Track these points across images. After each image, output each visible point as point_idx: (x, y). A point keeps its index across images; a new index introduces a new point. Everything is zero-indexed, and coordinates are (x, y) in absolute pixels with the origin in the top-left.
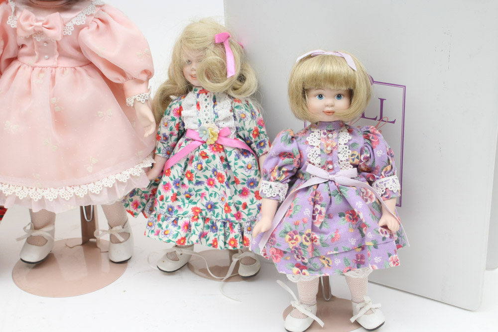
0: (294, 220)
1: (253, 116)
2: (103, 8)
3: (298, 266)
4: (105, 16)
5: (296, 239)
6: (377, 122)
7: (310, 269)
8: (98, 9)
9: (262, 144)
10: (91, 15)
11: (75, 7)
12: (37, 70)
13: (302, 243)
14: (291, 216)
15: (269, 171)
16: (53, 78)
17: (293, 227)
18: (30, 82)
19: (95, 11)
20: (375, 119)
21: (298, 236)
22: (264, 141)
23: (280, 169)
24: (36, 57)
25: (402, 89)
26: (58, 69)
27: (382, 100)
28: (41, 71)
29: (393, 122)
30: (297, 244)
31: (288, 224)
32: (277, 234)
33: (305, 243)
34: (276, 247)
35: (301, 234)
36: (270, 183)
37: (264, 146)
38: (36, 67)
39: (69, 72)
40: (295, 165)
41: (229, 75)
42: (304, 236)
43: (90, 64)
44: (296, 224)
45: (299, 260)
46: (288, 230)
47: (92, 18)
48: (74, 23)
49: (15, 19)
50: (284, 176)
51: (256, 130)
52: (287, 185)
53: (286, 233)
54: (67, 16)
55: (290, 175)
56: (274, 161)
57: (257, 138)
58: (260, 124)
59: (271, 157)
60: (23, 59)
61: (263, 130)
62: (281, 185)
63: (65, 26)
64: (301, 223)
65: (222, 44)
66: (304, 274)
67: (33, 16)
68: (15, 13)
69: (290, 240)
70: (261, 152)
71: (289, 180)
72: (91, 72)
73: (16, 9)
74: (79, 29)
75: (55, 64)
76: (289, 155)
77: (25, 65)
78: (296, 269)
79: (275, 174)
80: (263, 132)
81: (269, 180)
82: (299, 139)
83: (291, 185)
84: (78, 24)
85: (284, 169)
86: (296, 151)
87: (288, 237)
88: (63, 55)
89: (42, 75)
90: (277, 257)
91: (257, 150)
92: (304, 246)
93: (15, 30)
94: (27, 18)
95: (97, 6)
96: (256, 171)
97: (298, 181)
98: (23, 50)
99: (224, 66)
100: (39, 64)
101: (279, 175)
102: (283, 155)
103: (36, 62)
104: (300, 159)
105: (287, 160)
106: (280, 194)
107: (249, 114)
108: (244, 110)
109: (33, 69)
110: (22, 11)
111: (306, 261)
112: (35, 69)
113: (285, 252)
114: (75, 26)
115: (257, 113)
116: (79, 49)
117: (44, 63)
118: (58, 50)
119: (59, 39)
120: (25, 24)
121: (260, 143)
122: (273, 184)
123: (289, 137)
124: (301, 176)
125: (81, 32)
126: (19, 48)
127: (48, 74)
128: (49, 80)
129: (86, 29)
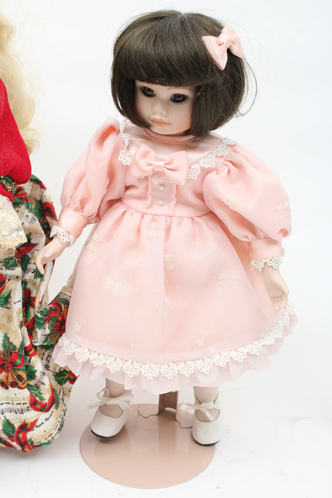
2: (234, 148)
4: (238, 158)
8: (230, 149)
10: (222, 156)
11: (202, 145)
12: (147, 218)
16: (168, 229)
18: (139, 231)
19: (227, 151)
24: (149, 202)
26: (174, 218)
28: (153, 220)
38: (147, 214)
39: (186, 222)
43: (211, 214)
47: (222, 160)
48: (202, 165)
49: (128, 154)
54: (193, 156)
60: (129, 202)
63: (190, 167)
67: (153, 153)
68: (128, 149)
72: (212, 224)
73: (131, 142)
74: (206, 172)
75: (170, 212)
77: (132, 211)
84: (207, 166)
88: (181, 201)
89: (154, 225)
93: (127, 168)
94: (145, 155)
95: (229, 146)
98: (130, 192)
100: (150, 211)
103: (148, 208)
109: (143, 217)
110: (138, 147)
112: (145, 216)
114: (202, 169)
116: (201, 196)
117: (156, 210)
118: (176, 196)
120: (142, 163)
125: (208, 177)
126: (127, 188)
127: (162, 223)
128: (163, 232)
129: (214, 173)
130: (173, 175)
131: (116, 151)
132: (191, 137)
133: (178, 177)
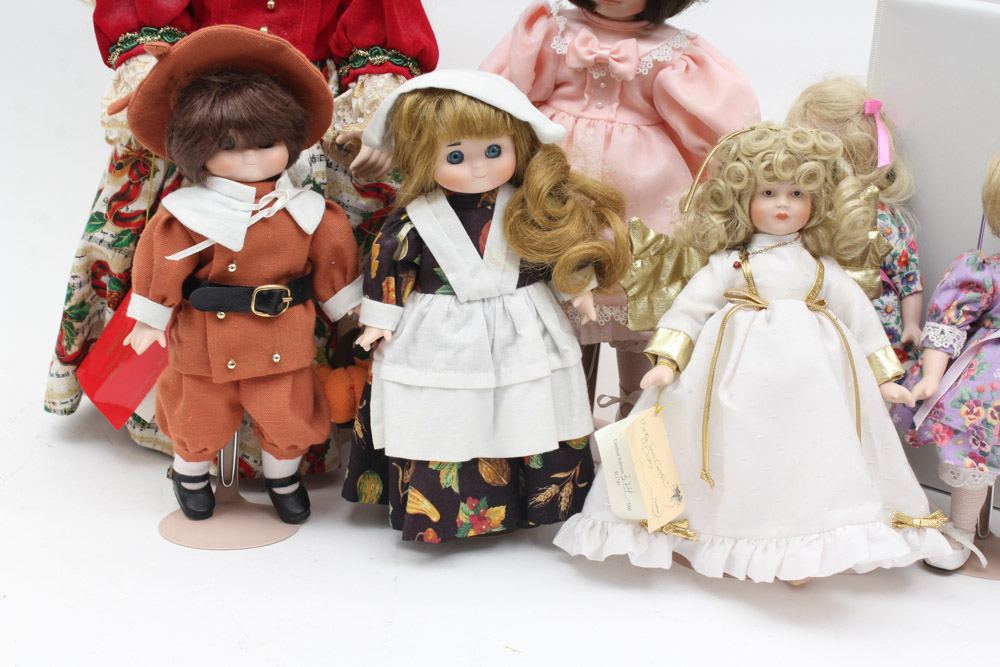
0: (977, 383)
1: (902, 235)
2: (694, 41)
3: (972, 456)
4: (699, 52)
5: (977, 414)
7: (991, 464)
8: (689, 42)
9: (911, 278)
10: (679, 49)
11: (656, 34)
12: (582, 123)
13: (985, 420)
14: (972, 378)
15: (942, 307)
16: (609, 137)
17: (975, 395)
19: (685, 44)
21: (981, 409)
22: (914, 274)
23: (959, 307)
24: (585, 103)
26: (616, 124)
28: (589, 125)
30: (977, 421)
31: (966, 389)
32: (947, 403)
33: (990, 420)
34: (943, 421)
35: (986, 406)
36: (942, 327)
37: (914, 282)
38: (582, 117)
39: (631, 130)
40: (983, 304)
41: (881, 163)
42: (990, 409)
44: (980, 391)
45: (975, 448)
46: (967, 398)
47: (679, 54)
48: (655, 57)
49: (562, 41)
50: (963, 319)
51: (906, 256)
52: (965, 334)
53: (963, 402)
54: (645, 47)
55: (971, 318)
56: (951, 294)
57: (904, 269)
58: (912, 247)
59: (947, 288)
60: (558, 104)
61: (914, 256)
62: (957, 332)
63: (640, 60)
64: (988, 389)
65: (872, 116)
66: (982, 470)
67: (595, 40)
68: (563, 35)
69: (968, 413)
70: (908, 289)
71: (968, 327)
72: (662, 135)
73: (567, 28)
74: (659, 66)
75: (612, 116)
76: (978, 287)
77: (562, 114)
78: (969, 461)
79: (952, 314)
80: (914, 261)
81: (941, 321)
82: (992, 265)
83: (970, 335)
84: (661, 59)
85: (966, 308)
86: (988, 283)
87: (964, 408)
88: (625, 104)
89: (591, 131)
90: (943, 438)
91: (901, 287)
92: (989, 425)
93: (562, 58)
94: (585, 41)
95: (689, 38)
96: (898, 318)
97: (982, 330)
98: (561, 91)
99: (873, 148)
100: (585, 114)
101: (957, 317)
102: (966, 285)
103: (583, 110)
104: (992, 295)
105: (972, 295)
106: (955, 345)
107: (895, 230)
108: (889, 222)
109: (576, 122)
110: (576, 33)
111: (987, 449)
112: (579, 121)
113: (956, 432)
114: (656, 62)
115: (908, 231)
116: (649, 97)
117: (593, 113)
118: (620, 96)
119: (631, 77)
120: (582, 50)
121: (908, 276)
122: (947, 328)
123: (980, 260)
124: (988, 323)
125: (662, 73)
126: (557, 86)
127: (602, 130)
128: (602, 139)
129: (669, 68)
130: (621, 68)
131: (548, 37)
132: (644, 23)
133: (626, 69)
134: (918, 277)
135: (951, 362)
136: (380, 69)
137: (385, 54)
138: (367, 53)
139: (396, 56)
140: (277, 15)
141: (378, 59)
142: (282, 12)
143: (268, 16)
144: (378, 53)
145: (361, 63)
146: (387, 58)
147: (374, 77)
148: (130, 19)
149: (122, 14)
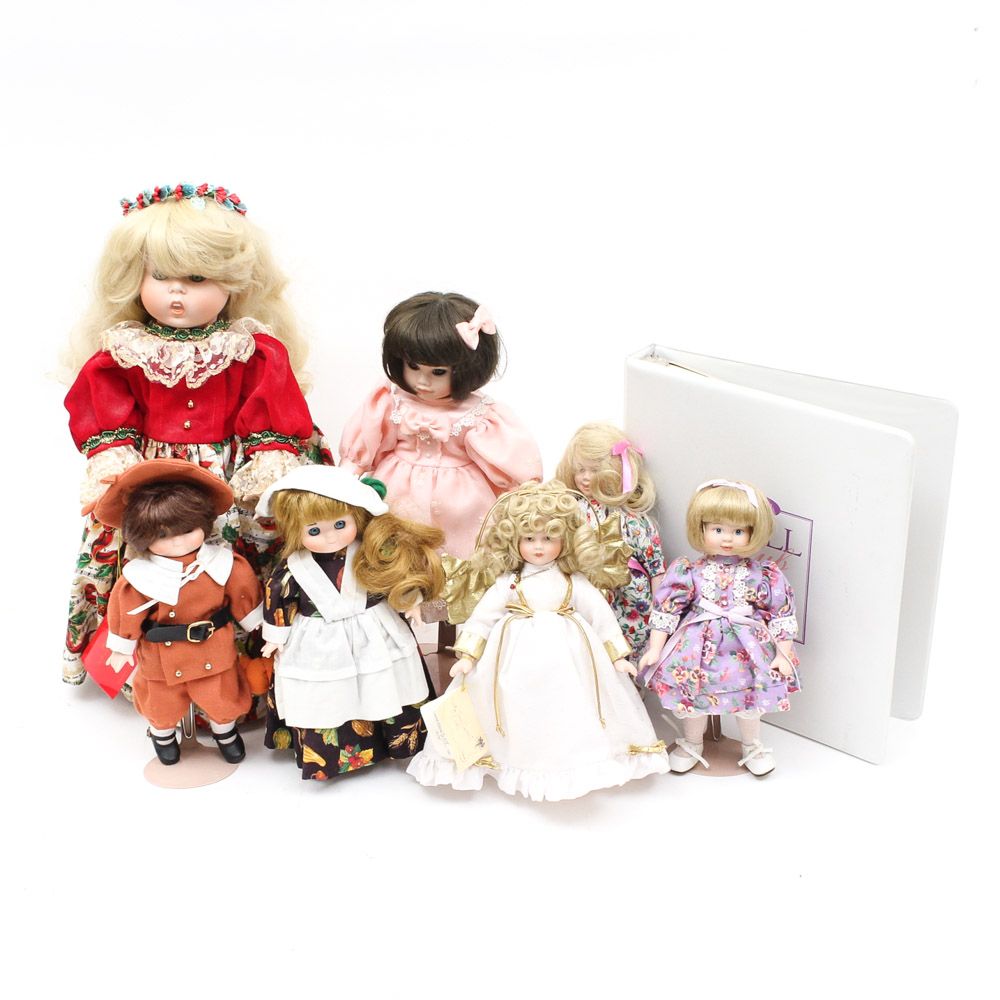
0: (683, 655)
1: (648, 533)
2: (492, 407)
3: (684, 702)
4: (494, 417)
5: (684, 675)
6: (782, 552)
7: (697, 707)
8: (487, 407)
9: (656, 564)
10: (481, 415)
11: (464, 405)
12: (417, 469)
13: (689, 679)
14: (680, 651)
15: (660, 601)
16: (435, 479)
17: (682, 663)
18: (409, 480)
19: (484, 410)
20: (781, 549)
21: (686, 672)
22: (658, 561)
23: (672, 600)
24: (418, 454)
25: (809, 523)
26: (440, 469)
27: (788, 531)
28: (422, 471)
29: (799, 555)
30: (684, 681)
31: (676, 659)
32: (664, 668)
33: (692, 679)
34: (662, 680)
35: (689, 670)
36: (661, 614)
37: (658, 567)
38: (416, 465)
39: (451, 473)
40: (689, 597)
41: (625, 491)
42: (692, 672)
43: (472, 463)
44: (685, 660)
45: (685, 697)
46: (676, 665)
47: (481, 419)
48: (463, 424)
49: (398, 414)
50: (676, 608)
51: (651, 549)
52: (679, 617)
53: (674, 667)
54: (456, 416)
55: (682, 606)
56: (666, 591)
57: (651, 558)
58: (656, 542)
59: (664, 587)
60: (401, 454)
61: (658, 549)
62: (672, 617)
63: (452, 426)
64: (690, 658)
65: (620, 455)
66: (690, 711)
67: (419, 414)
68: (399, 408)
69: (677, 675)
70: (655, 572)
71: (681, 612)
72: (474, 473)
73: (401, 402)
74: (466, 429)
75: (437, 464)
76: (683, 587)
77: (403, 462)
78: (681, 706)
79: (667, 605)
80: (658, 552)
81: (660, 610)
82: (693, 570)
83: (683, 616)
84: (467, 425)
85: (676, 601)
86: (690, 584)
87: (675, 672)
88: (445, 451)
89: (422, 475)
90: (662, 692)
91: (650, 570)
92: (691, 683)
93: (398, 426)
94: (413, 416)
95: (487, 404)
96: (647, 594)
97: (690, 613)
98: (401, 445)
99: (620, 480)
100: (419, 463)
101: (671, 607)
102: (676, 586)
103: (417, 460)
104: (694, 592)
105: (680, 592)
106: (670, 626)
107: (643, 531)
108: (638, 526)
109: (413, 468)
110: (407, 407)
111: (692, 698)
112: (415, 467)
113: (671, 687)
114: (463, 427)
115: (653, 530)
116: (463, 447)
117: (424, 461)
118: (441, 450)
119: (446, 440)
120: (410, 423)
121: (654, 563)
122: (664, 615)
123: (684, 568)
124: (694, 608)
125: (469, 433)
126: (399, 441)
127: (430, 474)
128: (430, 481)
129: (474, 430)
130: (437, 434)
131: (388, 409)
132: (451, 399)
133: (442, 435)
134: (662, 563)
135: (669, 637)
136: (270, 447)
137: (272, 436)
138: (260, 436)
139: (280, 437)
140: (196, 412)
141: (266, 440)
142: (199, 409)
143: (189, 413)
144: (267, 436)
145: (255, 443)
146: (273, 439)
147: (266, 453)
148: (94, 426)
149: (88, 421)
